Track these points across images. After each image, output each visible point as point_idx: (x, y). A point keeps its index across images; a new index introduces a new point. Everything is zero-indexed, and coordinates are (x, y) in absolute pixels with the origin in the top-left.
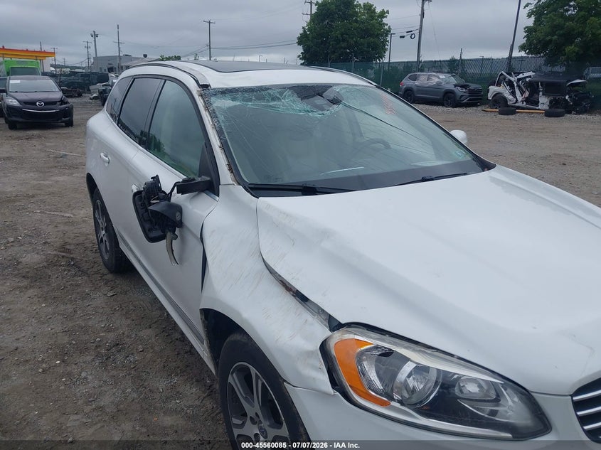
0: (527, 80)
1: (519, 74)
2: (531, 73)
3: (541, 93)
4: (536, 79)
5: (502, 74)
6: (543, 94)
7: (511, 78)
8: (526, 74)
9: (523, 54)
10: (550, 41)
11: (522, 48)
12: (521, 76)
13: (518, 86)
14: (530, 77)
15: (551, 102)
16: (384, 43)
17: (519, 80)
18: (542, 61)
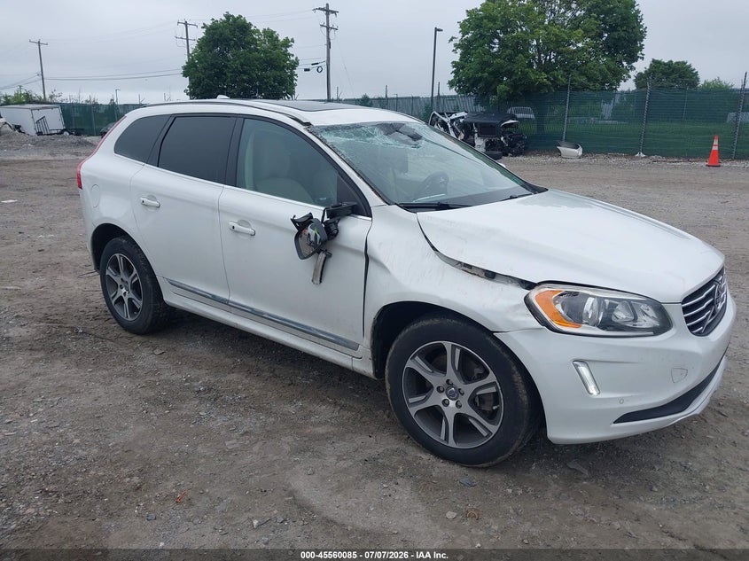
0: (461, 120)
1: (451, 114)
2: (463, 114)
3: (476, 135)
4: (470, 120)
5: (434, 114)
6: (478, 136)
7: (444, 118)
8: (459, 115)
9: (453, 92)
10: (481, 78)
11: (451, 84)
12: (453, 117)
13: (453, 127)
14: (463, 117)
15: (487, 144)
16: (292, 76)
17: (452, 121)
18: (472, 100)
